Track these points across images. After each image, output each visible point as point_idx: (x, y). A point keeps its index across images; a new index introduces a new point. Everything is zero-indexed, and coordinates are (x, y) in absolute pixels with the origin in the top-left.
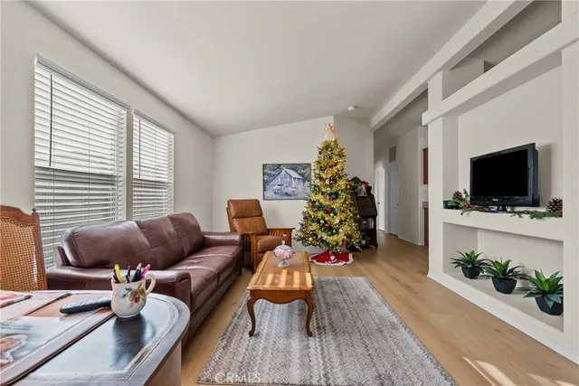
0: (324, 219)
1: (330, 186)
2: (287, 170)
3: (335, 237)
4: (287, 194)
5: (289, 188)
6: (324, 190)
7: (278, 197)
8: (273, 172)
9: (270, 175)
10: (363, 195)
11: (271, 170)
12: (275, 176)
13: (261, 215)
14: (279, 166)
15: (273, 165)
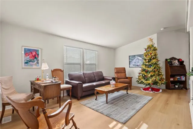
0: (144, 75)
1: (148, 62)
2: (137, 57)
3: (148, 81)
4: (137, 66)
5: (138, 63)
6: (146, 64)
7: (134, 66)
8: (133, 58)
9: (131, 59)
10: (177, 65)
11: (132, 57)
12: (133, 59)
13: (125, 73)
14: (134, 56)
15: (132, 56)
